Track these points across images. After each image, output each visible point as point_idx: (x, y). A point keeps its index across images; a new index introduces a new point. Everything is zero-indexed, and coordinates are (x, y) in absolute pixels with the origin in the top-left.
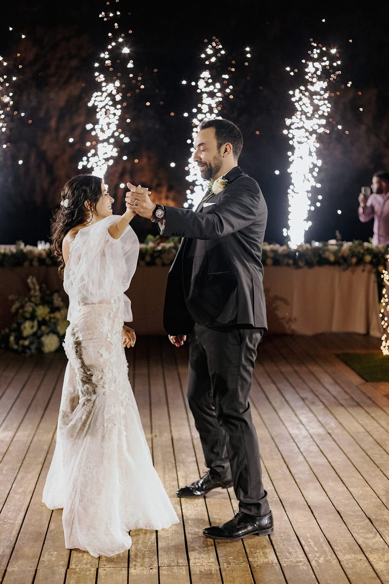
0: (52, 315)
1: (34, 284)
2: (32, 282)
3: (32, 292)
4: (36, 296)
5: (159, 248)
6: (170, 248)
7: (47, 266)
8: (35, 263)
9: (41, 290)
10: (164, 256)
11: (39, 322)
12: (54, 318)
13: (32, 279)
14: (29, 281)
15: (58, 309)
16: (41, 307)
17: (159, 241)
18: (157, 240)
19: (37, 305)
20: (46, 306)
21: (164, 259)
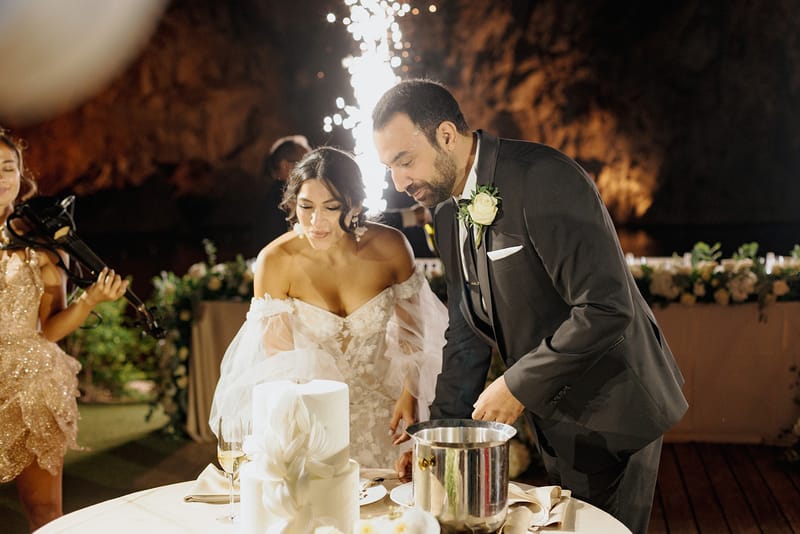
5: (720, 269)
6: (742, 270)
10: (734, 285)
17: (719, 254)
18: (715, 252)
21: (731, 291)
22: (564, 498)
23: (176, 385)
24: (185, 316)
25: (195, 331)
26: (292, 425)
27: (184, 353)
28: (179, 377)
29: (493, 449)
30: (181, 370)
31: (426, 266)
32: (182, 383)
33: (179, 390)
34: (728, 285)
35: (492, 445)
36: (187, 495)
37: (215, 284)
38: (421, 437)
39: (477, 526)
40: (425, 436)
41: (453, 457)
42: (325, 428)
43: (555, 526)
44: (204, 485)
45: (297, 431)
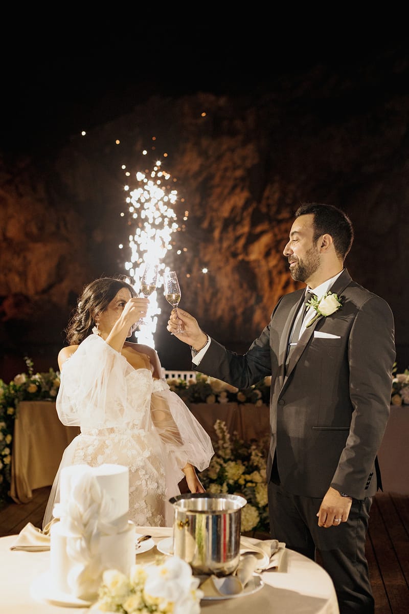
0: (248, 477)
1: (223, 432)
2: (220, 428)
3: (221, 442)
4: (225, 448)
5: (396, 380)
7: (239, 403)
8: (223, 400)
9: (231, 440)
10: (405, 392)
11: (228, 485)
12: (251, 482)
13: (220, 423)
14: (216, 427)
15: (257, 468)
16: (232, 464)
17: (395, 370)
19: (226, 461)
20: (239, 462)
21: (403, 396)
22: (280, 549)
23: (3, 462)
24: (10, 411)
25: (17, 422)
26: (89, 496)
27: (9, 439)
28: (5, 456)
29: (230, 515)
30: (7, 451)
31: (185, 376)
32: (7, 460)
33: (5, 465)
34: (401, 392)
35: (230, 512)
36: (12, 546)
37: (33, 388)
38: (179, 505)
39: (218, 569)
40: (182, 505)
41: (201, 520)
42: (112, 499)
43: (274, 569)
44: (24, 538)
45: (92, 501)
